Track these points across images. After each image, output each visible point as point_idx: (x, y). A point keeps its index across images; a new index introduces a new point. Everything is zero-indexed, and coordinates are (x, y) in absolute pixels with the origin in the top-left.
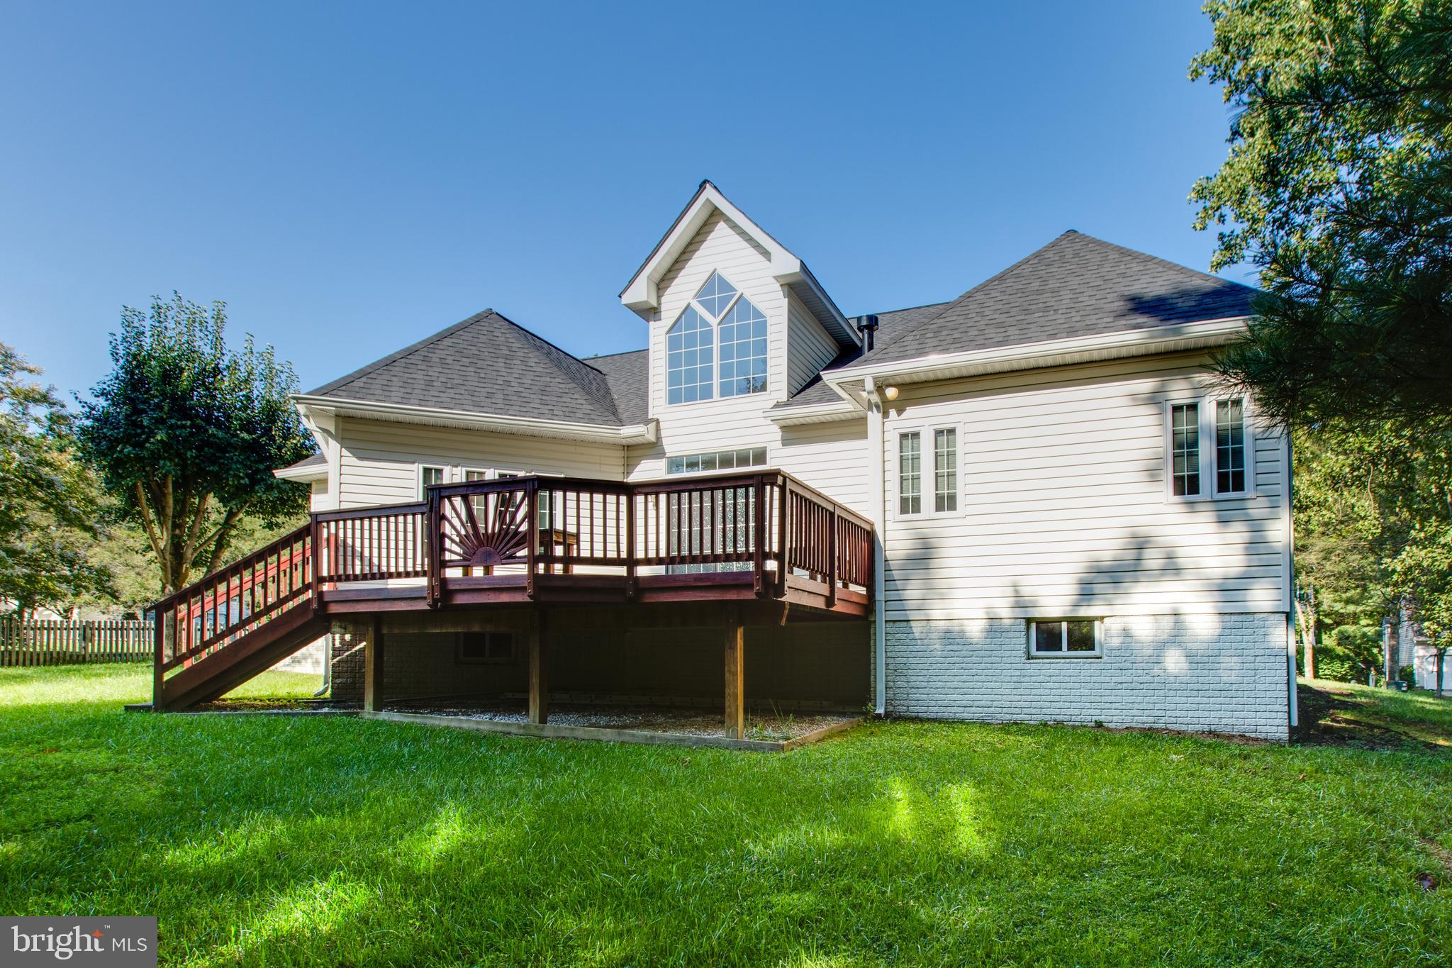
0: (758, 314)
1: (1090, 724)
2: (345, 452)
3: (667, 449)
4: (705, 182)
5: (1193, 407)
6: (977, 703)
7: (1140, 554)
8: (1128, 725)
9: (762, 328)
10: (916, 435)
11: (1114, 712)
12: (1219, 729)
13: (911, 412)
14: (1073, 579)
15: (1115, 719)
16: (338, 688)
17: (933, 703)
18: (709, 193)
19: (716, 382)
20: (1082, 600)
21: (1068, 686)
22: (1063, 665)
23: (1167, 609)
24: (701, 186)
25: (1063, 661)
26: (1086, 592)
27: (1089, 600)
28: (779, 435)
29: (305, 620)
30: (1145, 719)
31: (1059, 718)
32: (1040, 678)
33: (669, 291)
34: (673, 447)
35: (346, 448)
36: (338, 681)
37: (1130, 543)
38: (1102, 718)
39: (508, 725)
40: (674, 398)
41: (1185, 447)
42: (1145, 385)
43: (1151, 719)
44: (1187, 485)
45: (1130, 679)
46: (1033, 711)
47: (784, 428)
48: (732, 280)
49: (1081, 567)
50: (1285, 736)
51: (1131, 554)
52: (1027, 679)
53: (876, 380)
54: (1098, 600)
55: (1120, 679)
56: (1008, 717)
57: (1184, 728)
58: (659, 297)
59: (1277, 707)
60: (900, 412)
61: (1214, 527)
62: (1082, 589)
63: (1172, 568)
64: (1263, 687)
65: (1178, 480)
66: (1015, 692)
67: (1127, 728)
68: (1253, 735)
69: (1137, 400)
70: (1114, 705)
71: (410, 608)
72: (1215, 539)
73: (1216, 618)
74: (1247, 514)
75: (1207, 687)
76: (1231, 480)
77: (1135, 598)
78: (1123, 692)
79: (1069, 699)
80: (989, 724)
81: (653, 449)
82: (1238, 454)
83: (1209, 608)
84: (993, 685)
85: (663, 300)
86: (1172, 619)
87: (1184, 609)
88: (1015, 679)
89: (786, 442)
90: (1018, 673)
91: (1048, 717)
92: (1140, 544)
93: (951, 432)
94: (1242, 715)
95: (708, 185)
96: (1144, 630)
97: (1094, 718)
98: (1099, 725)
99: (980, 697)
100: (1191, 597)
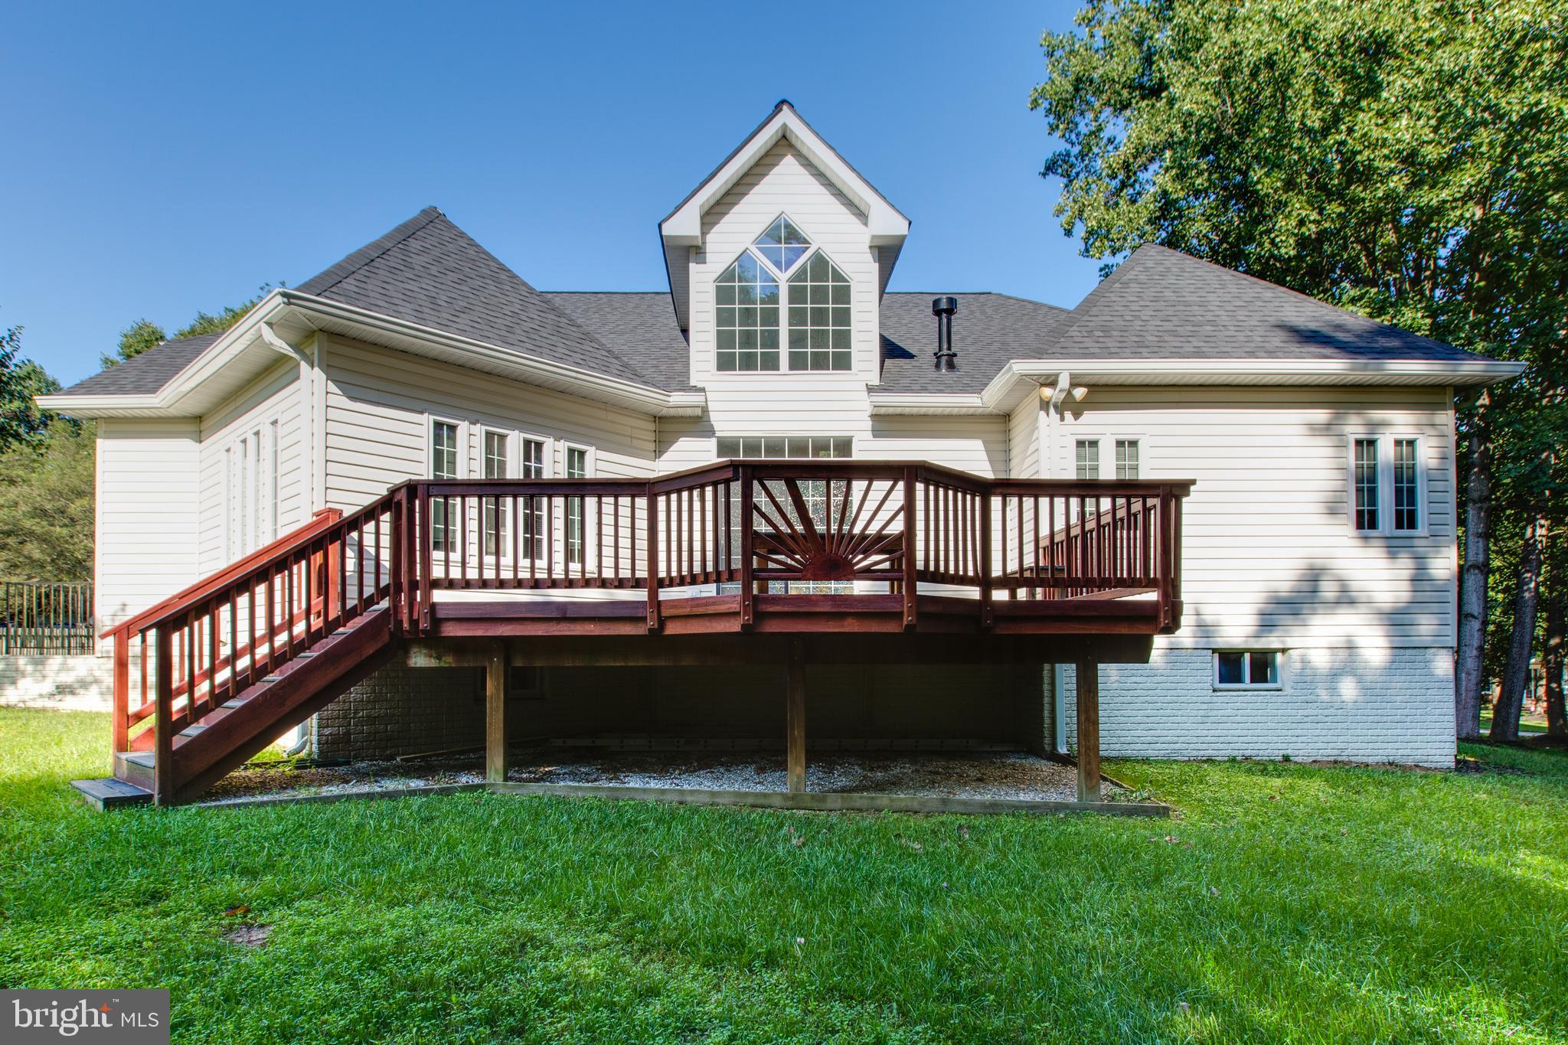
0: (838, 276)
1: (1277, 759)
2: (332, 387)
3: (717, 426)
4: (783, 102)
5: (1372, 443)
6: (1162, 739)
7: (1316, 586)
8: (1314, 758)
9: (843, 294)
10: (1094, 444)
11: (1300, 746)
12: (1398, 760)
13: (1088, 416)
14: (1253, 609)
15: (1301, 752)
16: (327, 742)
17: (1115, 740)
18: (786, 117)
19: (784, 350)
20: (1263, 631)
21: (1256, 719)
22: (1246, 698)
23: (1340, 642)
24: (776, 107)
25: (1250, 693)
26: (1267, 623)
27: (1270, 631)
28: (868, 424)
29: (379, 645)
30: (1329, 752)
31: (1248, 753)
32: (1229, 712)
33: (717, 228)
34: (726, 425)
35: (333, 381)
36: (327, 731)
37: (1304, 575)
38: (1289, 752)
39: (765, 795)
40: (725, 363)
41: (1366, 483)
42: (1321, 415)
43: (1335, 752)
44: (1366, 520)
45: (1315, 712)
46: (1221, 746)
47: (875, 417)
48: (804, 228)
49: (1261, 597)
50: (1453, 765)
51: (1306, 586)
52: (1215, 713)
53: (1072, 376)
54: (1278, 632)
55: (1306, 712)
56: (1195, 753)
57: (1365, 760)
58: (704, 234)
59: (1445, 738)
60: (1077, 415)
61: (1384, 563)
62: (1263, 620)
63: (1346, 599)
64: (1434, 718)
65: (1360, 514)
66: (1202, 726)
67: (1314, 761)
68: (1425, 765)
69: (1315, 430)
70: (1300, 739)
71: (605, 633)
72: (1387, 574)
73: (1388, 651)
74: (1413, 552)
75: (1385, 719)
76: (1406, 519)
77: (1313, 630)
78: (1308, 725)
79: (1257, 732)
80: (1175, 761)
81: (697, 423)
82: (1412, 492)
83: (1383, 642)
84: (1179, 719)
85: (709, 238)
86: (1346, 652)
87: (1360, 642)
88: (1202, 713)
89: (877, 433)
90: (1205, 706)
91: (1236, 753)
92: (1313, 577)
93: (1133, 444)
94: (1416, 745)
95: (785, 107)
96: (1321, 660)
97: (1282, 752)
98: (1286, 759)
99: (1165, 733)
100: (1366, 630)
